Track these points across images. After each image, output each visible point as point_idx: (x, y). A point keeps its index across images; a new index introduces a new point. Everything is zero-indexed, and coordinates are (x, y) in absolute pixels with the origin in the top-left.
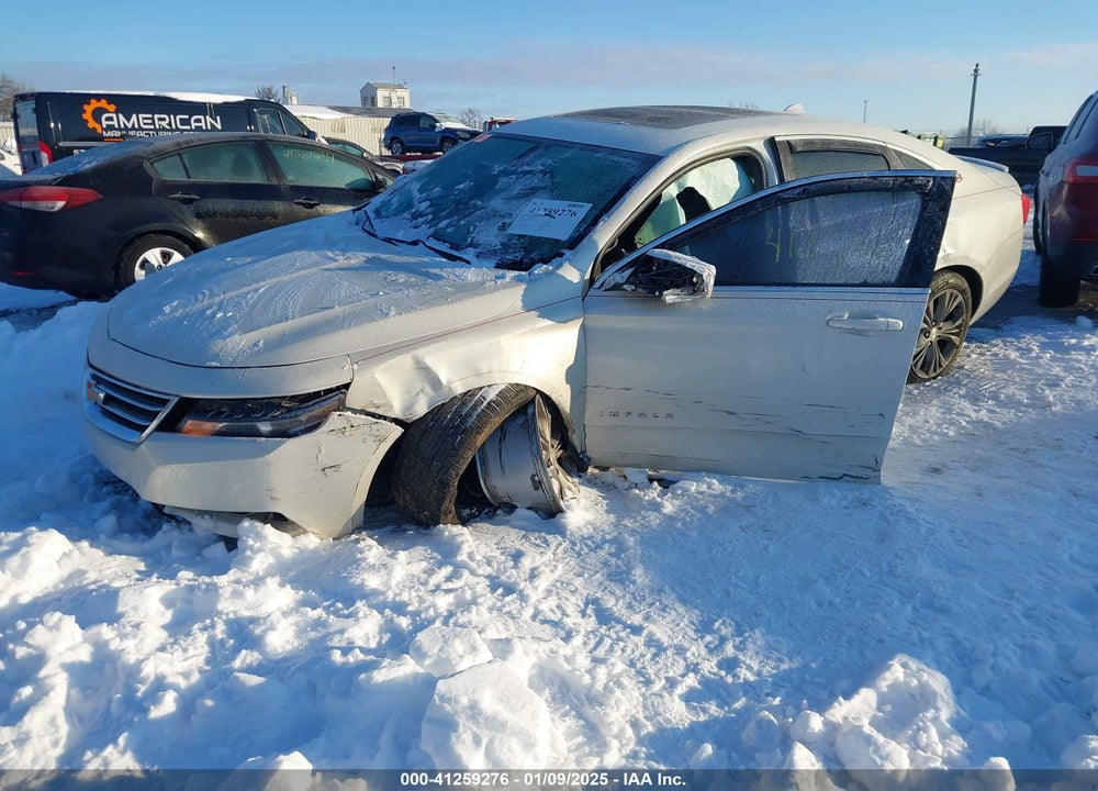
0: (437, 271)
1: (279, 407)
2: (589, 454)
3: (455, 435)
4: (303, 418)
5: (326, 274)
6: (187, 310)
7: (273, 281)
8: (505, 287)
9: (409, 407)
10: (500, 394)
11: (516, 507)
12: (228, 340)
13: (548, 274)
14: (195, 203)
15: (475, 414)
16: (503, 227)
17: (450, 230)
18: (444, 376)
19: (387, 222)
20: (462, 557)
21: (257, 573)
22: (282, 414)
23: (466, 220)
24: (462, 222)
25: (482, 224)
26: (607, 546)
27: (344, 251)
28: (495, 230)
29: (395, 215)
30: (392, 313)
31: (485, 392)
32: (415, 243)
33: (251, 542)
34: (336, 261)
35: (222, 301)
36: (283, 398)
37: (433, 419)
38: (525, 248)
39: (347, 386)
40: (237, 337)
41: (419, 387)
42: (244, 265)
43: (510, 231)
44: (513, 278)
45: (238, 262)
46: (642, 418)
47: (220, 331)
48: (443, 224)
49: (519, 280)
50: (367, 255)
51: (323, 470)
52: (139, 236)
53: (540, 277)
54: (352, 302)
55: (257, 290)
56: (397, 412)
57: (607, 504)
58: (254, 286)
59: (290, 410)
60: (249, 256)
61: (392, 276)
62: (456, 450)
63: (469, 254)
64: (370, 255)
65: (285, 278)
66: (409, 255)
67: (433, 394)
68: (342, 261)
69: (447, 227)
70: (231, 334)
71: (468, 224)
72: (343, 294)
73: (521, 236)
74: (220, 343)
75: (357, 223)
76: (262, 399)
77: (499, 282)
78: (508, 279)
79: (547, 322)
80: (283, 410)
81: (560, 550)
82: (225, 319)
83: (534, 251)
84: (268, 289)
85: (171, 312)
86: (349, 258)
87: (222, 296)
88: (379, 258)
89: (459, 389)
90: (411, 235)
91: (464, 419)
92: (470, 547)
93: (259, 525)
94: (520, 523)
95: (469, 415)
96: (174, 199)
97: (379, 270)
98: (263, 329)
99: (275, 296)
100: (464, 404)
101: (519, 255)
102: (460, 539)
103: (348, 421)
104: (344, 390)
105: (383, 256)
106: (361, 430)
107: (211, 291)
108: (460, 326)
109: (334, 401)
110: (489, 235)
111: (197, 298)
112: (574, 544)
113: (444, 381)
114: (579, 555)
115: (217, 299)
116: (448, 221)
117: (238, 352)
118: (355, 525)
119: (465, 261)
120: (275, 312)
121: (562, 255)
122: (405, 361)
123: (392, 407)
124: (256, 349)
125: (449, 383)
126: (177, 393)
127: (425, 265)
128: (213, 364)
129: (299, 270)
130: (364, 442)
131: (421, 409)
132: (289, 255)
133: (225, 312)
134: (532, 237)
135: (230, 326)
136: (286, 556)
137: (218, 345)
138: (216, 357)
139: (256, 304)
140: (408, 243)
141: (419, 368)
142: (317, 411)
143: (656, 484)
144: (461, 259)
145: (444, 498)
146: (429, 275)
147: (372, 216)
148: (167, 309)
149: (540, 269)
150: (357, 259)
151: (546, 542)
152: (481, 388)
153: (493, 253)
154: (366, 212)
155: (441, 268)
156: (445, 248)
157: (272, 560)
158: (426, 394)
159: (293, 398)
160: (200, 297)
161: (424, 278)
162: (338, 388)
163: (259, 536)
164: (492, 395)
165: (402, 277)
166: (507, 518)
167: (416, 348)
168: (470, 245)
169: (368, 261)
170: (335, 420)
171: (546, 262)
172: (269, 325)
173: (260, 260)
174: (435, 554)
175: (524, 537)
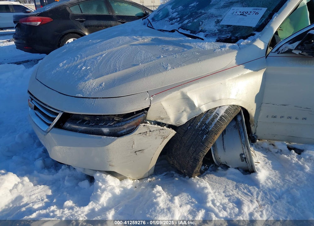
0: (188, 44)
1: (113, 120)
2: (257, 134)
3: (202, 135)
4: (125, 127)
5: (134, 47)
6: (70, 65)
7: (110, 50)
8: (227, 52)
9: (178, 119)
10: (226, 112)
11: (229, 167)
12: (87, 82)
13: (248, 44)
14: (84, 22)
15: (214, 123)
16: (218, 22)
17: (189, 24)
18: (197, 102)
19: (158, 23)
20: (210, 204)
21: (103, 205)
22: (114, 124)
23: (197, 19)
24: (195, 21)
25: (206, 21)
26: (285, 196)
27: (141, 36)
28: (214, 24)
29: (161, 20)
30: (169, 68)
31: (218, 110)
32: (173, 31)
33: (100, 184)
34: (138, 40)
35: (86, 61)
36: (115, 115)
37: (190, 125)
38: (231, 32)
39: (147, 109)
40: (91, 81)
41: (184, 108)
42: (96, 43)
43: (222, 23)
44: (230, 47)
45: (94, 42)
46: (289, 119)
47: (83, 77)
48: (186, 22)
49: (233, 48)
50: (152, 37)
51: (135, 152)
52: (66, 34)
53: (244, 47)
54: (148, 62)
55: (102, 55)
56: (172, 122)
57: (272, 163)
58: (101, 53)
59: (118, 122)
60: (99, 39)
61: (166, 47)
62: (203, 143)
63: (201, 35)
64: (154, 37)
65: (115, 49)
66: (173, 37)
67: (190, 112)
68: (141, 40)
69: (188, 23)
70: (89, 79)
71: (199, 21)
72: (143, 57)
73: (228, 26)
74: (83, 84)
75: (144, 24)
76: (104, 115)
77: (223, 49)
78: (227, 48)
79: (249, 71)
80: (115, 122)
81: (259, 198)
82: (86, 70)
83: (238, 33)
84: (107, 55)
85: (62, 66)
86: (144, 39)
87: (86, 58)
88: (158, 39)
89: (204, 109)
90: (171, 28)
91: (207, 126)
92: (212, 196)
93: (104, 175)
94: (232, 176)
95: (210, 123)
96: (77, 20)
97: (159, 45)
98: (104, 77)
99: (110, 58)
100: (207, 117)
101: (229, 35)
102: (206, 191)
103: (148, 128)
104: (146, 112)
105: (159, 38)
106: (155, 133)
107: (81, 55)
108: (205, 74)
109: (141, 118)
110: (210, 26)
111: (74, 59)
112: (266, 194)
113: (197, 105)
114: (272, 203)
115: (84, 60)
116: (188, 20)
117: (92, 89)
118: (150, 174)
119: (201, 39)
120: (110, 66)
121: (253, 35)
122: (177, 94)
123: (169, 119)
124: (101, 87)
125: (199, 106)
126: (62, 110)
127: (181, 41)
128: (79, 95)
129: (122, 45)
130: (156, 139)
131: (184, 120)
132: (117, 38)
133: (87, 67)
134: (234, 26)
135: (88, 74)
136: (117, 193)
137: (81, 85)
138: (81, 91)
139: (101, 62)
140: (169, 32)
141: (184, 98)
142: (132, 123)
143: (293, 151)
144: (198, 38)
145: (196, 166)
146: (184, 47)
147: (151, 21)
148: (61, 65)
149: (243, 42)
150: (147, 39)
151: (250, 191)
152: (215, 108)
153: (214, 35)
154: (148, 20)
155: (190, 43)
156: (188, 33)
157: (110, 195)
158: (187, 112)
159: (119, 116)
160: (76, 59)
161: (182, 48)
162: (143, 110)
163: (104, 182)
164: (222, 112)
165: (171, 48)
166: (224, 172)
167: (183, 87)
168: (201, 31)
169: (153, 40)
170: (142, 128)
171: (245, 38)
172: (108, 74)
173: (103, 41)
174: (194, 200)
175: (237, 187)
